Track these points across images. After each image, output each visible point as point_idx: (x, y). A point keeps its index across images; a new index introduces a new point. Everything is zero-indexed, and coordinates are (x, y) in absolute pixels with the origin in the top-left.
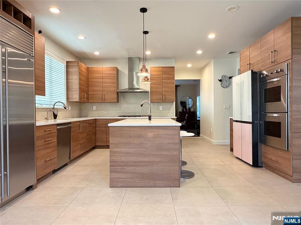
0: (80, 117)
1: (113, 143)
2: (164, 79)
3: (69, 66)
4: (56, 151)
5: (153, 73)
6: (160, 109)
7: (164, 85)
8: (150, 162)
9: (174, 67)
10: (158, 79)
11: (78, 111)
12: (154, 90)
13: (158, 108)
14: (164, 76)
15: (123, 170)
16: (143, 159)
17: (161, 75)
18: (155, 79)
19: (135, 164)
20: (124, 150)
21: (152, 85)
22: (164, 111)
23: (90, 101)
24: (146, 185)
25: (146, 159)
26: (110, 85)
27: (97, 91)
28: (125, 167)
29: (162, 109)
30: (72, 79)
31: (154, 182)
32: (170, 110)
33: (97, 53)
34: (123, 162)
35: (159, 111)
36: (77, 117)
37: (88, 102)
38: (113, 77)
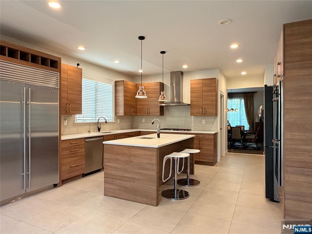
0: (132, 128)
1: (106, 158)
2: (204, 92)
3: (117, 85)
4: (84, 159)
5: (193, 86)
6: (203, 123)
7: (205, 98)
8: (132, 178)
9: (215, 79)
10: (198, 91)
11: (129, 124)
12: (195, 103)
13: (201, 122)
14: (204, 88)
15: (113, 182)
16: (127, 175)
17: (201, 87)
18: (196, 91)
19: (122, 178)
20: (114, 165)
21: (192, 99)
22: (207, 125)
23: (137, 114)
24: (129, 199)
25: (130, 176)
26: (154, 100)
27: (144, 105)
28: (114, 180)
29: (204, 123)
30: (119, 96)
31: (136, 197)
32: (213, 124)
33: (141, 71)
34: (113, 175)
35: (201, 125)
36: (128, 129)
37: (136, 115)
38: (157, 92)
